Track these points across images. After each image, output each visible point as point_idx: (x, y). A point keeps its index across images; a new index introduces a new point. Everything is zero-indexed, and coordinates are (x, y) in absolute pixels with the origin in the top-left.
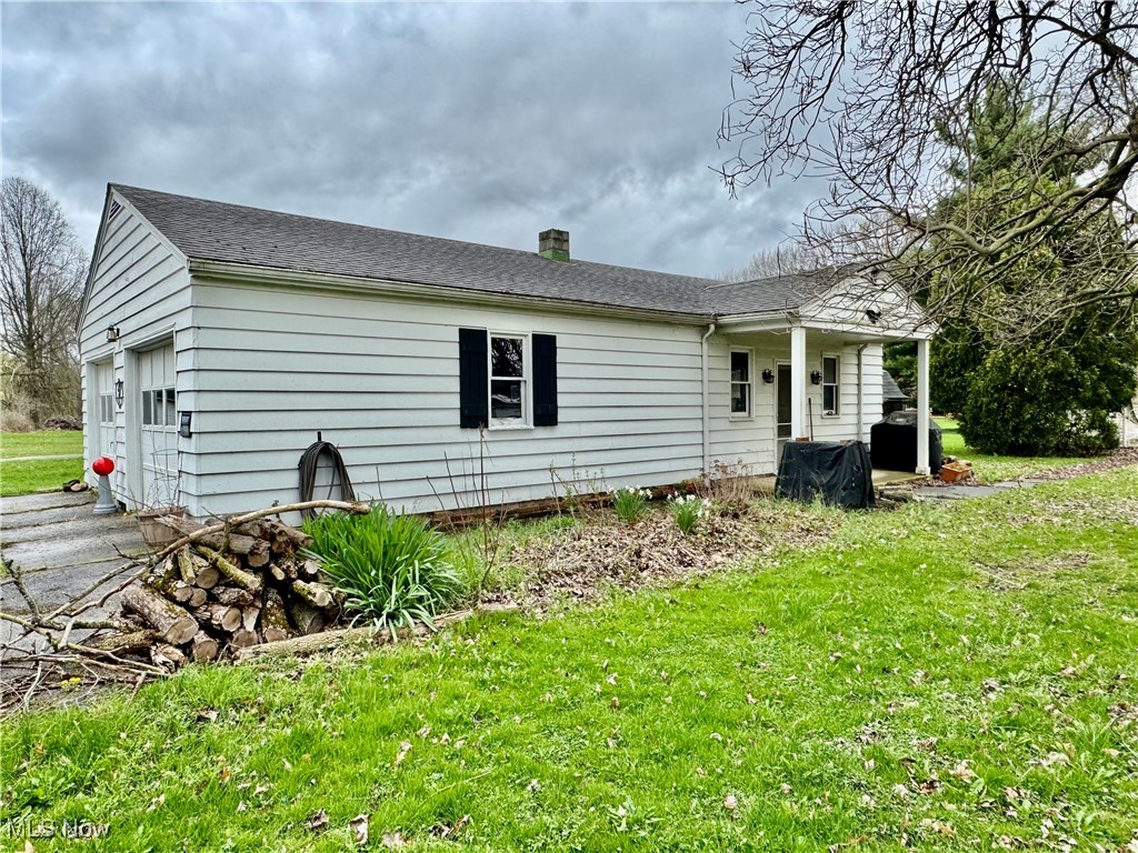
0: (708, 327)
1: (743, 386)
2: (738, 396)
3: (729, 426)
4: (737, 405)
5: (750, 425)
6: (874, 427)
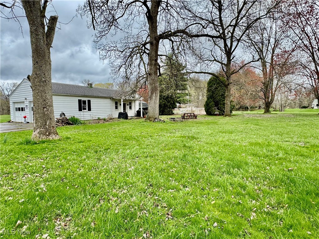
0: (111, 99)
1: (117, 106)
3: (115, 111)
5: (118, 111)
6: (137, 111)
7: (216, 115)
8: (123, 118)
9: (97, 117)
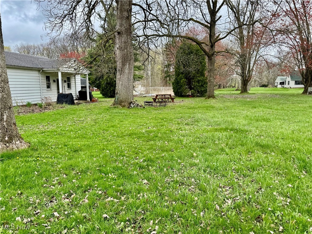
0: (40, 70)
1: (49, 83)
2: (48, 85)
3: (46, 91)
4: (48, 87)
5: (51, 91)
6: (79, 92)
7: (188, 96)
8: (66, 102)
9: (26, 101)
